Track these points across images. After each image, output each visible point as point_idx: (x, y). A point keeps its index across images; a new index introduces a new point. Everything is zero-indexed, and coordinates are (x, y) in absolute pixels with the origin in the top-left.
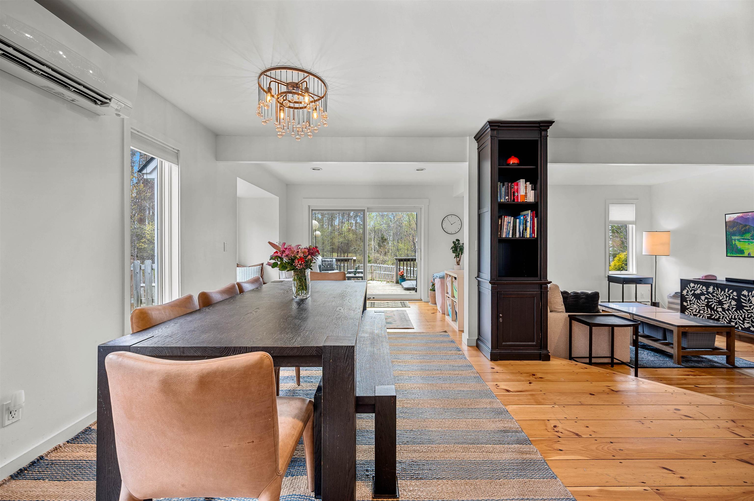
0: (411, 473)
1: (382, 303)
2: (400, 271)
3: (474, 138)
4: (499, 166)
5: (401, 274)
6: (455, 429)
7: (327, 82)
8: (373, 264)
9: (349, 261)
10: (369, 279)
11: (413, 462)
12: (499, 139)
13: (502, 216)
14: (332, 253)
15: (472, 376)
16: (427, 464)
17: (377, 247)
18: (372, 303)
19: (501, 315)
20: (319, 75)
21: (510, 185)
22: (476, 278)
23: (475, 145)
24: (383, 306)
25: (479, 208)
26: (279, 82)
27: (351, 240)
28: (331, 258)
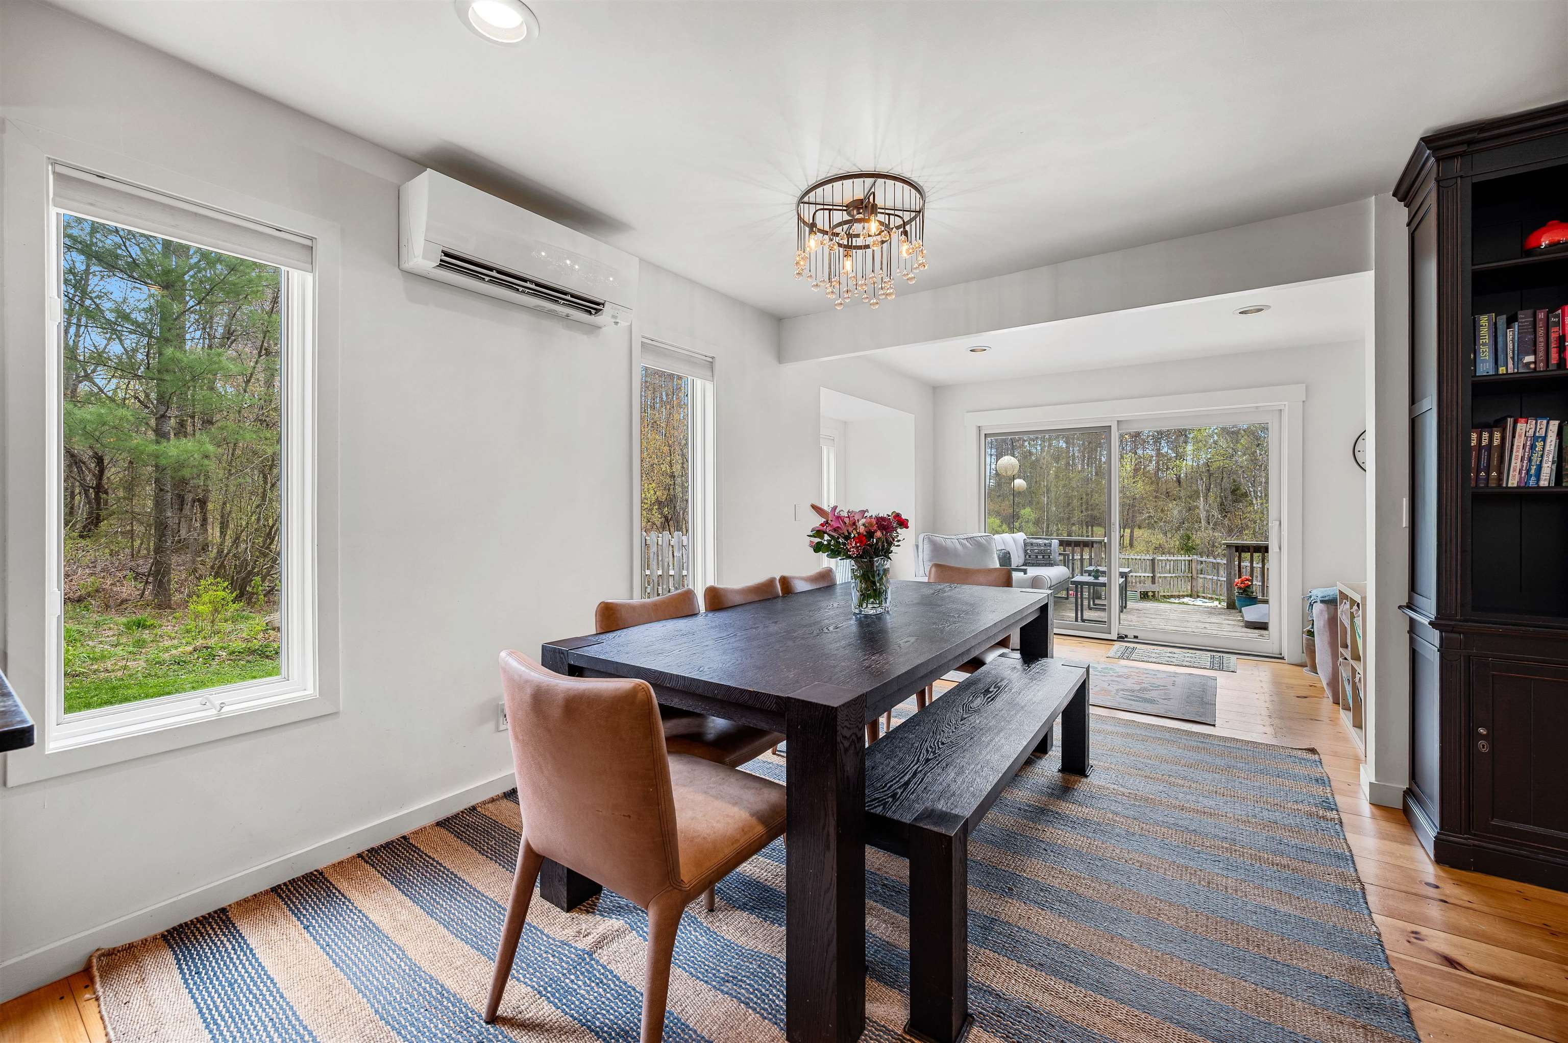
0: (1011, 1028)
1: (1155, 651)
2: (1240, 577)
3: (1394, 195)
4: (1473, 265)
5: (1242, 585)
6: (1188, 989)
7: (916, 179)
8: (1195, 557)
9: (1092, 546)
10: (1185, 593)
11: (1030, 1009)
12: (1475, 180)
13: (1504, 419)
14: (1092, 528)
15: (1332, 884)
16: (1061, 1027)
17: (1215, 513)
18: (1127, 648)
19: (1482, 731)
20: (896, 171)
21: (1541, 315)
22: (1400, 607)
23: (1401, 213)
24: (1154, 660)
25: (1413, 399)
26: (830, 208)
27: (1143, 498)
28: (1048, 539)
